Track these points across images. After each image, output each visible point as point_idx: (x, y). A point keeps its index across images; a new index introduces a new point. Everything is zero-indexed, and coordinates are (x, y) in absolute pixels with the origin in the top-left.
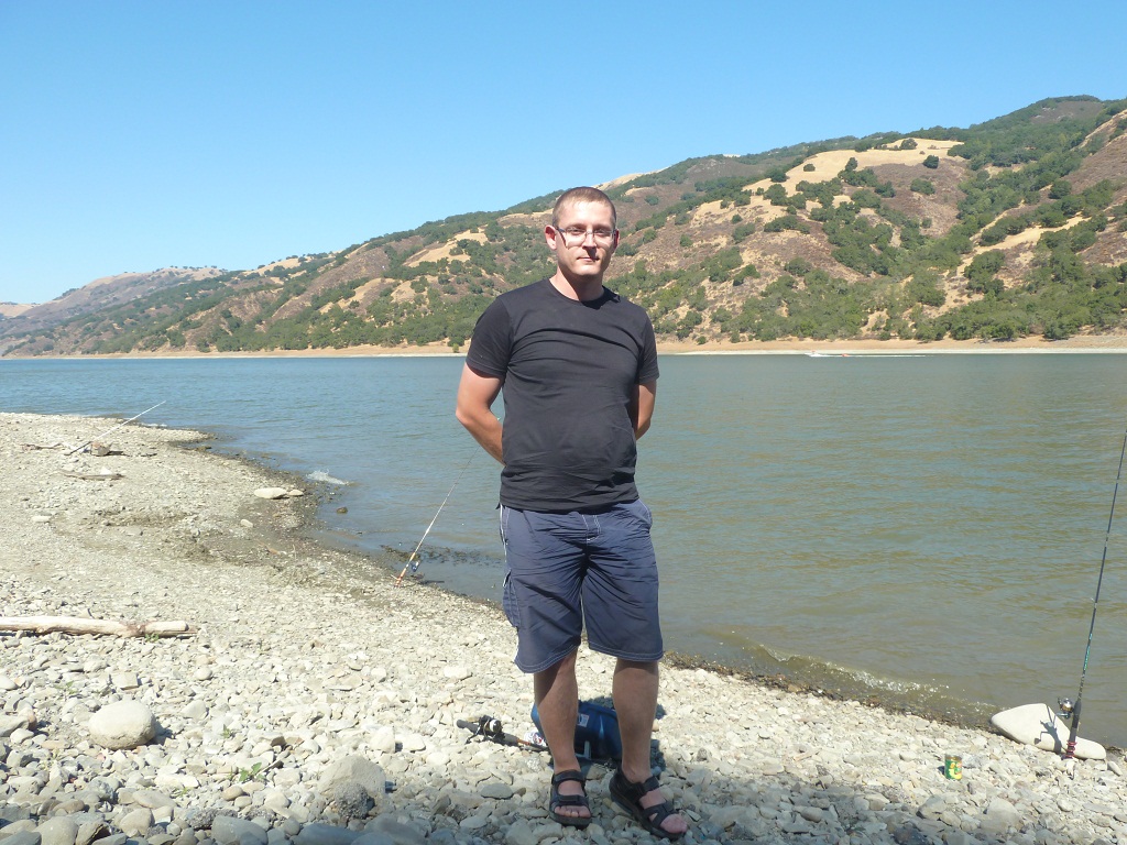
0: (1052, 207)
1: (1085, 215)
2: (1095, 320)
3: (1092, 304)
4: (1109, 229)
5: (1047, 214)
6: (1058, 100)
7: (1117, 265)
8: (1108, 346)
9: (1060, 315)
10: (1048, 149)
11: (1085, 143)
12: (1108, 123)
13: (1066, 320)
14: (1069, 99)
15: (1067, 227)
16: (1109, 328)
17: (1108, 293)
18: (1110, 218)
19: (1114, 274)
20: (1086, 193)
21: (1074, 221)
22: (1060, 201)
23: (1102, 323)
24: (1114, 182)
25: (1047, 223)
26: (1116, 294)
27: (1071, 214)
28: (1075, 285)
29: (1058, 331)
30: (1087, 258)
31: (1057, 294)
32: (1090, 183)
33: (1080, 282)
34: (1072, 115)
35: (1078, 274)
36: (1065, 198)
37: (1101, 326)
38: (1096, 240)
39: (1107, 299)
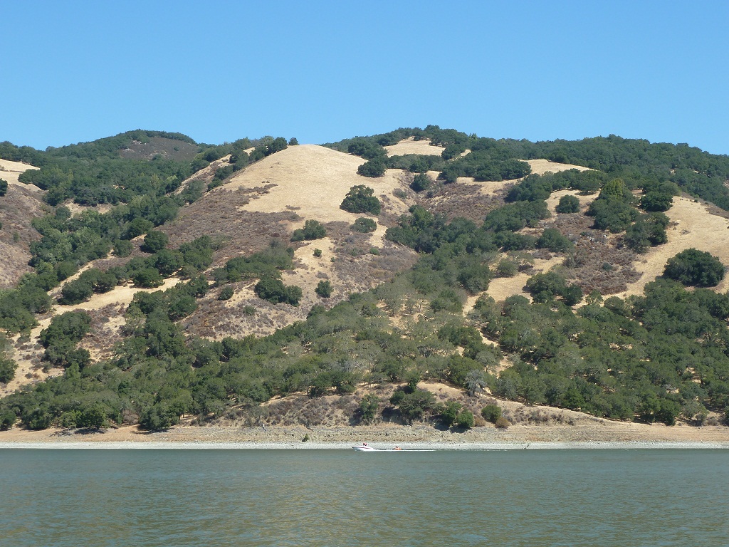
0: (146, 262)
1: (182, 275)
2: (198, 406)
3: (194, 387)
4: (210, 295)
5: (141, 271)
6: (150, 134)
7: (220, 339)
8: (214, 439)
9: (158, 399)
10: (140, 191)
11: (181, 190)
12: (205, 170)
13: (165, 406)
14: (162, 135)
15: (163, 288)
16: (213, 417)
17: (211, 373)
18: (211, 283)
19: (217, 351)
20: (183, 249)
21: (171, 283)
22: (155, 256)
23: (205, 410)
24: (214, 240)
25: (140, 281)
26: (220, 375)
27: (166, 274)
28: (174, 361)
29: (156, 419)
30: (187, 329)
31: (154, 372)
32: (188, 238)
33: (180, 358)
34: (165, 154)
35: (178, 348)
36: (161, 253)
37: (204, 416)
38: (195, 308)
39: (211, 381)
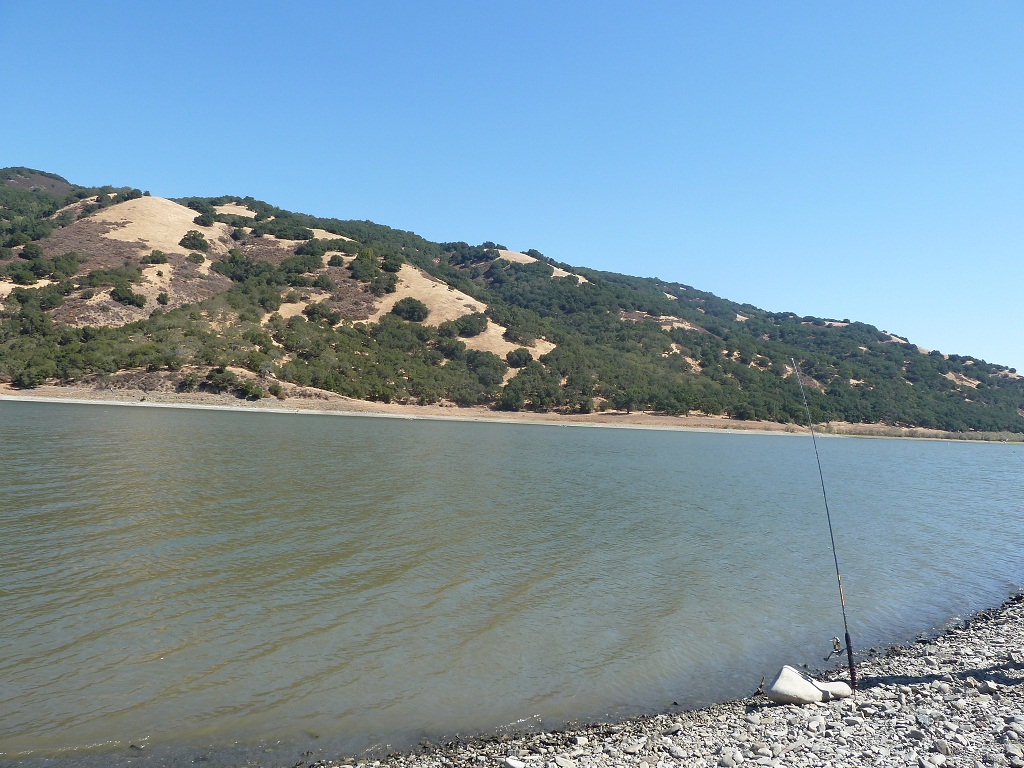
0: (23, 266)
1: (53, 278)
2: (60, 372)
3: (58, 359)
4: (74, 295)
5: (19, 272)
6: (32, 172)
7: (81, 327)
8: (72, 397)
9: (29, 366)
10: (21, 213)
11: (55, 216)
12: (76, 204)
13: (34, 371)
14: (42, 174)
15: (37, 286)
16: (73, 381)
17: (72, 350)
18: (76, 286)
19: (78, 335)
20: (55, 260)
21: (43, 283)
22: (32, 263)
23: (66, 376)
24: (80, 256)
25: (18, 279)
26: (80, 352)
27: (40, 276)
28: (43, 339)
29: (26, 380)
30: (54, 317)
31: (26, 346)
32: (59, 252)
33: (48, 338)
34: (43, 188)
35: (46, 330)
36: (37, 261)
37: (65, 379)
38: (62, 303)
39: (72, 356)
